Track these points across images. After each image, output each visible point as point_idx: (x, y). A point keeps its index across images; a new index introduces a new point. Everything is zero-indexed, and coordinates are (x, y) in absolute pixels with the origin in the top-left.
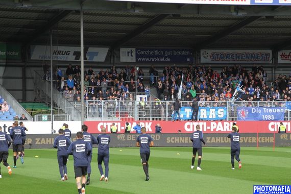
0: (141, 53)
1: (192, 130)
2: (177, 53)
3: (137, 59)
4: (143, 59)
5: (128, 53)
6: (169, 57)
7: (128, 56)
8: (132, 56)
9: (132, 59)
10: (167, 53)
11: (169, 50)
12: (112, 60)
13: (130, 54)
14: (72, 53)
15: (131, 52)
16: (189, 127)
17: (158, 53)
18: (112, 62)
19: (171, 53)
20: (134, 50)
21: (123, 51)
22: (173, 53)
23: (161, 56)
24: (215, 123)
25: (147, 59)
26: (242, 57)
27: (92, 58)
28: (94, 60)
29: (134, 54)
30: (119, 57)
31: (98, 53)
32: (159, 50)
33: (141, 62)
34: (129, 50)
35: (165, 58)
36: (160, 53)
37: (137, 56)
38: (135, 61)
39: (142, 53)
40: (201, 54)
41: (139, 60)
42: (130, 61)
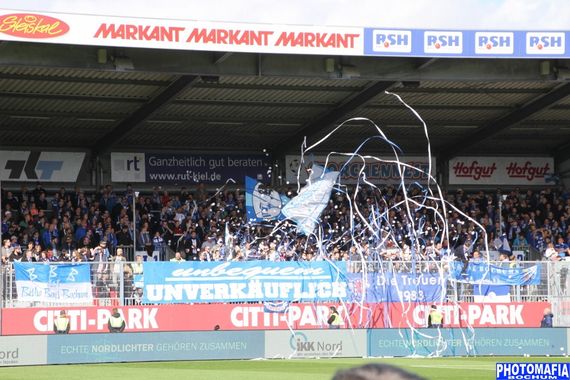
0: (156, 164)
1: (246, 324)
2: (234, 163)
3: (147, 177)
4: (162, 177)
5: (129, 163)
6: (218, 170)
7: (129, 169)
8: (136, 169)
9: (137, 176)
10: (214, 164)
11: (217, 158)
12: (94, 178)
13: (132, 165)
15: (136, 161)
16: (240, 317)
17: (194, 163)
18: (94, 182)
19: (222, 163)
20: (141, 156)
21: (118, 159)
22: (226, 163)
23: (201, 170)
24: (296, 309)
25: (171, 177)
26: (374, 171)
28: (52, 180)
29: (142, 165)
30: (108, 173)
31: (62, 163)
32: (196, 157)
33: (158, 182)
34: (131, 156)
35: (210, 173)
36: (198, 163)
37: (149, 170)
39: (161, 163)
40: (287, 165)
41: (153, 177)
42: (134, 181)
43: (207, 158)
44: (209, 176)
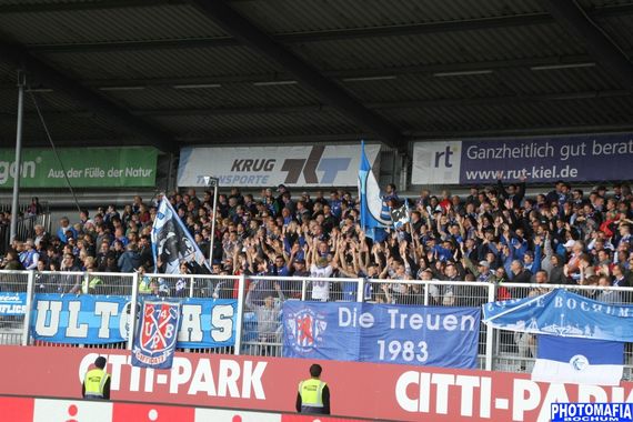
0: (477, 156)
2: (603, 149)
3: (463, 176)
4: (485, 174)
5: (438, 156)
6: (572, 162)
7: (437, 165)
8: (448, 165)
9: (448, 175)
10: (568, 152)
11: (575, 143)
13: (442, 160)
14: (279, 165)
15: (448, 153)
17: (536, 152)
19: (581, 149)
20: (456, 145)
22: (589, 149)
23: (546, 163)
27: (330, 176)
28: (336, 184)
29: (456, 160)
31: (349, 160)
32: (540, 143)
33: (477, 184)
34: (441, 146)
35: (561, 166)
36: (542, 152)
37: (466, 165)
38: (457, 182)
39: (484, 154)
41: (471, 176)
42: (442, 182)
43: (557, 144)
44: (558, 172)
